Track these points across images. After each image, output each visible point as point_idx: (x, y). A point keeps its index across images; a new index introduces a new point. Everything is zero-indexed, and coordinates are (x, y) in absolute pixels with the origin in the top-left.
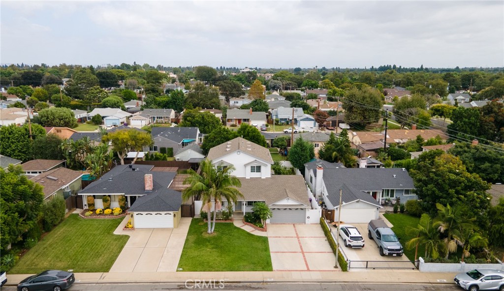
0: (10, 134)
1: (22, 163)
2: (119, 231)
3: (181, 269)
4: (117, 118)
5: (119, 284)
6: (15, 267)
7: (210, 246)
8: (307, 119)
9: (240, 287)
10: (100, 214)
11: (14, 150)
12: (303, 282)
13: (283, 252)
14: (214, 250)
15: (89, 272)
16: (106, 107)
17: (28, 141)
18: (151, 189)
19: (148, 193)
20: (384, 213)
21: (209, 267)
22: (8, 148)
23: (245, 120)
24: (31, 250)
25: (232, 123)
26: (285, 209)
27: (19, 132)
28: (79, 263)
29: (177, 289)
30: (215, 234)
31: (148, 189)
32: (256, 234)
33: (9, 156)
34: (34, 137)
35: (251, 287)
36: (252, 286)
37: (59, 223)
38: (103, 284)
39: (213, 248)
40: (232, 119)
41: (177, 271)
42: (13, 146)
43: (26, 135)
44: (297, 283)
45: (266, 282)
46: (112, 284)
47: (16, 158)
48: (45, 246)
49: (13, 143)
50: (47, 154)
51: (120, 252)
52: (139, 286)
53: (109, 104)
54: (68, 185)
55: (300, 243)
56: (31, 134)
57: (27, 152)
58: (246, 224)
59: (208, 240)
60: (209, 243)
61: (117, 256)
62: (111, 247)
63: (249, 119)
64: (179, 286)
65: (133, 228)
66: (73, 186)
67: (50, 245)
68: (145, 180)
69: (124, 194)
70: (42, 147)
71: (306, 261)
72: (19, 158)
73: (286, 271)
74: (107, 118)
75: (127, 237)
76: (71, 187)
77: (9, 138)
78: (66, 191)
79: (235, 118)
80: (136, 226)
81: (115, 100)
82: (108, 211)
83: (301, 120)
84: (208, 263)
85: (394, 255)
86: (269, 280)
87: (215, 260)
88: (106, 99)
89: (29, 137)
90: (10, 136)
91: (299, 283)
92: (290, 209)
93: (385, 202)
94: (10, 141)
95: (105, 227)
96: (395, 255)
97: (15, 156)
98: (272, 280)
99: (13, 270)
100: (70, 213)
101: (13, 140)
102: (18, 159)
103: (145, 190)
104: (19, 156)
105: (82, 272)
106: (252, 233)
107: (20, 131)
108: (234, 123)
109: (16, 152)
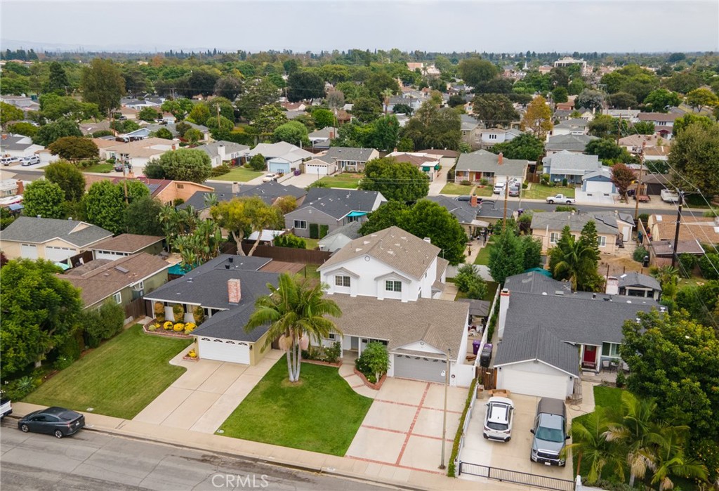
0: (101, 195)
1: (113, 236)
2: (176, 361)
3: (222, 431)
4: (286, 162)
5: (135, 440)
6: (32, 394)
7: (280, 403)
8: (601, 178)
9: (282, 473)
10: (168, 329)
11: (105, 218)
12: (377, 482)
13: (379, 429)
14: (284, 409)
15: (109, 415)
16: (280, 140)
17: (121, 206)
18: (237, 302)
19: (232, 306)
20: (596, 384)
21: (260, 435)
22: (98, 214)
23: (488, 174)
24: (62, 372)
25: (463, 178)
26: (418, 358)
27: (111, 192)
28: (104, 400)
29: (199, 460)
30: (301, 383)
31: (233, 301)
32: (358, 393)
33: (100, 225)
34: (130, 200)
35: (295, 476)
36: (299, 475)
37: (113, 336)
38: (116, 437)
39: (284, 406)
40: (465, 172)
41: (216, 433)
42: (104, 211)
43: (120, 196)
44: (365, 482)
45: (324, 472)
46: (127, 438)
47: (108, 228)
48: (79, 369)
49: (103, 207)
50: (142, 227)
51: (160, 393)
52: (156, 446)
53: (284, 135)
54: (142, 280)
55: (416, 417)
56: (126, 196)
57: (120, 222)
58: (356, 373)
59: (283, 392)
60: (283, 396)
61: (154, 398)
62: (154, 383)
63: (493, 173)
64: (204, 456)
65: (197, 358)
66: (152, 282)
67: (86, 369)
68: (229, 287)
69: (199, 304)
70: (137, 216)
71: (403, 449)
72: (111, 228)
73: (362, 459)
74: (271, 161)
75: (183, 370)
76: (148, 283)
77: (99, 200)
78: (137, 290)
79: (469, 170)
80: (201, 356)
81: (294, 129)
82: (178, 327)
83: (588, 180)
84: (262, 428)
85: (546, 463)
86: (328, 470)
87: (275, 425)
88: (281, 127)
89: (124, 200)
90: (101, 197)
91: (370, 483)
92: (426, 359)
93: (610, 364)
94: (101, 204)
95: (164, 351)
96: (549, 464)
97: (106, 225)
98: (334, 470)
99: (29, 398)
100: (135, 323)
101: (104, 203)
102: (109, 230)
103: (229, 302)
104: (111, 226)
105: (101, 414)
106: (354, 390)
107: (113, 192)
108: (467, 178)
109: (107, 220)
